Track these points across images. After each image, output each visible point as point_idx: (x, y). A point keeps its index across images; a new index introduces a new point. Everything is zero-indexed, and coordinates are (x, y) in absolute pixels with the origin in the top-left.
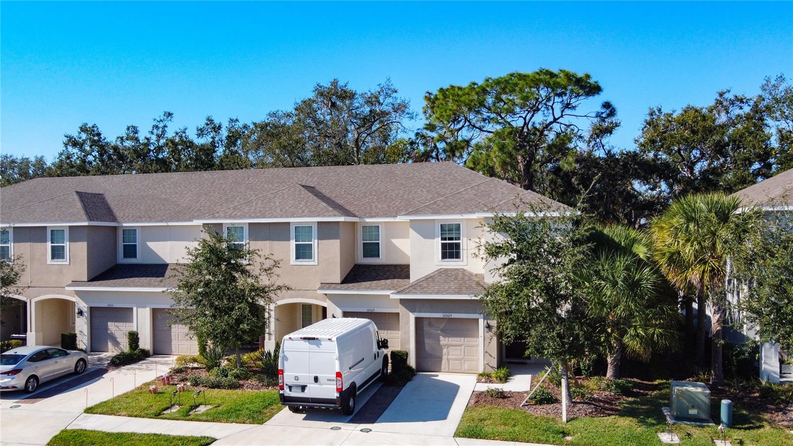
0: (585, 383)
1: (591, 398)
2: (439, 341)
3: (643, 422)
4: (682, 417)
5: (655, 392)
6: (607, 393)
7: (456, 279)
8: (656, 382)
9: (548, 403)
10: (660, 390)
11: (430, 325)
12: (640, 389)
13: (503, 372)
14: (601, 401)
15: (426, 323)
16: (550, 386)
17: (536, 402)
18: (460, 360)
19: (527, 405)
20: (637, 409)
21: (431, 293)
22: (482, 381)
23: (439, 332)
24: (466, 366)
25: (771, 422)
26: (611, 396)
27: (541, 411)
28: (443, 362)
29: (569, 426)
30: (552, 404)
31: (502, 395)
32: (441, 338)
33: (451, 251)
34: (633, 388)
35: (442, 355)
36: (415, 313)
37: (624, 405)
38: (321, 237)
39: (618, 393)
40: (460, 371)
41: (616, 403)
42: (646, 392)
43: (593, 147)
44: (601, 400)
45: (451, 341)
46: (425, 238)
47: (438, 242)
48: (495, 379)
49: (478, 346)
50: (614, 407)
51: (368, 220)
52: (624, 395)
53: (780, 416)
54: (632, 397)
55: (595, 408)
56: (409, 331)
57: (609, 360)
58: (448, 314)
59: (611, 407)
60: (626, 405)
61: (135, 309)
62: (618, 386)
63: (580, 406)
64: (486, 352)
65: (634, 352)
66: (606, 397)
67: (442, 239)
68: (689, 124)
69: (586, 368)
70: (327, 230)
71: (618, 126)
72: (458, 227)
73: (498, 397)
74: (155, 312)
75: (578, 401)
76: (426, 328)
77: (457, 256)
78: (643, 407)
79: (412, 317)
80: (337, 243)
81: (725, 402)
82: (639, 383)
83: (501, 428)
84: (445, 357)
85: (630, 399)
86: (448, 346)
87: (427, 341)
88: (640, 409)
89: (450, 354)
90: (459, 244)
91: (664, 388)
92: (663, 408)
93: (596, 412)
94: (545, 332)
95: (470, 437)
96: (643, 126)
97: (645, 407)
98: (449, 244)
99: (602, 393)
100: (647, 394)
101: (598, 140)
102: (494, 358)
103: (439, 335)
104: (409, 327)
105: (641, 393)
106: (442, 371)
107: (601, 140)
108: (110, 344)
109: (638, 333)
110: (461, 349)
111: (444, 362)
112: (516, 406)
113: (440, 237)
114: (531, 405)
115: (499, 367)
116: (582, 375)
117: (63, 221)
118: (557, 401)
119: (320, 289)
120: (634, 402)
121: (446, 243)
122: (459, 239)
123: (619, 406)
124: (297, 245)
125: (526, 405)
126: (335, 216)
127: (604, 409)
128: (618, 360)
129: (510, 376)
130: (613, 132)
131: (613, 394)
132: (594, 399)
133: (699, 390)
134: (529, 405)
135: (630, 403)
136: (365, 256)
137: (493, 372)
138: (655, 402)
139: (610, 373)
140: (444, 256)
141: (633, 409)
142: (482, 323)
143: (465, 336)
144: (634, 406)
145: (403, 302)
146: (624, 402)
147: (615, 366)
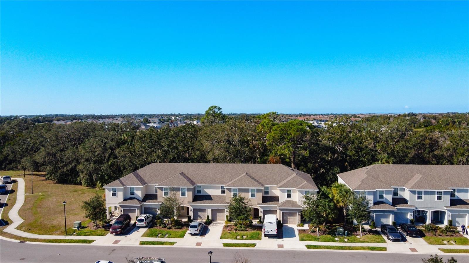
0: (321, 227)
1: (322, 230)
3: (332, 236)
4: (339, 234)
7: (291, 203)
8: (333, 225)
10: (334, 227)
12: (330, 227)
13: (302, 224)
15: (284, 213)
17: (312, 232)
18: (292, 221)
21: (286, 207)
22: (299, 227)
23: (288, 215)
24: (294, 223)
25: (354, 235)
27: (313, 234)
29: (319, 237)
30: (315, 232)
33: (289, 196)
36: (282, 211)
39: (326, 228)
40: (292, 224)
46: (283, 193)
47: (286, 194)
49: (296, 218)
50: (326, 232)
51: (266, 186)
53: (355, 233)
54: (329, 229)
56: (281, 215)
58: (290, 212)
61: (207, 209)
63: (321, 232)
64: (298, 220)
66: (324, 230)
70: (258, 191)
72: (291, 191)
73: (303, 231)
74: (212, 210)
76: (285, 215)
77: (290, 197)
78: (332, 232)
80: (261, 194)
81: (346, 232)
82: (330, 225)
83: (307, 239)
84: (289, 221)
86: (289, 218)
87: (285, 217)
92: (335, 232)
93: (323, 234)
95: (303, 241)
100: (332, 228)
102: (300, 221)
106: (288, 224)
108: (199, 218)
110: (292, 219)
112: (308, 233)
115: (301, 223)
116: (320, 224)
117: (186, 186)
119: (257, 204)
121: (288, 194)
122: (291, 193)
124: (251, 194)
126: (261, 187)
129: (304, 225)
133: (342, 229)
134: (310, 232)
135: (329, 231)
136: (265, 194)
137: (300, 225)
138: (334, 230)
140: (287, 197)
141: (330, 233)
142: (297, 213)
143: (293, 216)
145: (280, 209)
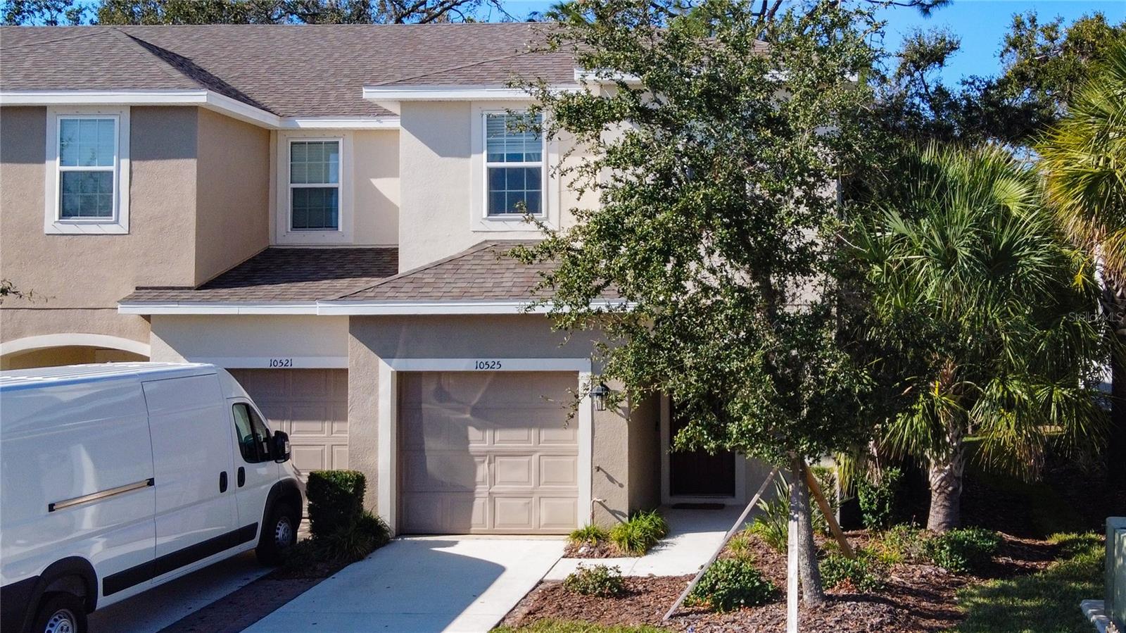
0: (869, 546)
1: (881, 583)
2: (466, 440)
5: (1055, 564)
6: (928, 569)
8: (1054, 540)
9: (750, 604)
10: (1067, 557)
11: (442, 396)
12: (1016, 557)
13: (645, 524)
14: (910, 591)
15: (429, 388)
16: (769, 557)
17: (716, 602)
18: (528, 495)
19: (688, 612)
20: (1012, 609)
21: (438, 299)
22: (580, 551)
23: (468, 416)
24: (543, 514)
26: (937, 576)
27: (726, 629)
28: (478, 503)
30: (761, 605)
31: (619, 589)
32: (473, 433)
33: (515, 191)
34: (997, 554)
35: (475, 484)
36: (395, 361)
37: (976, 600)
38: (139, 151)
39: (956, 567)
40: (523, 529)
41: (951, 597)
42: (1030, 564)
43: (906, 87)
44: (910, 589)
45: (501, 441)
47: (479, 166)
48: (615, 544)
49: (575, 453)
50: (945, 607)
51: (304, 124)
52: (973, 575)
54: (996, 578)
55: (890, 612)
56: (377, 412)
57: (935, 479)
58: (490, 361)
59: (938, 607)
60: (981, 600)
62: (957, 547)
63: (846, 608)
64: (598, 469)
65: (1000, 449)
66: (924, 580)
67: (491, 158)
68: (1088, 43)
69: (874, 507)
71: (956, 49)
73: (601, 595)
75: (842, 592)
76: (430, 407)
77: (533, 205)
78: (1027, 603)
79: (385, 372)
80: (188, 168)
82: (1011, 542)
84: (481, 490)
85: (991, 584)
86: (492, 456)
87: (434, 446)
88: (1018, 609)
89: (498, 480)
90: (538, 170)
91: (1076, 552)
92: (1084, 604)
93: (892, 623)
94: (728, 356)
96: (1002, 49)
97: (1033, 604)
98: (510, 169)
99: (914, 570)
100: (1034, 570)
101: (917, 74)
102: (621, 486)
103: (467, 423)
104: (376, 404)
105: (1017, 566)
106: (473, 529)
107: (922, 75)
109: (1009, 393)
110: (529, 463)
111: (480, 504)
112: (652, 618)
113: (485, 153)
114: (697, 613)
115: (633, 513)
116: (864, 527)
118: (779, 596)
119: (127, 301)
120: (1004, 591)
121: (503, 170)
122: (539, 158)
123: (961, 603)
124: (64, 175)
125: (682, 615)
127: (916, 613)
128: (958, 478)
129: (665, 536)
130: (947, 61)
131: (944, 571)
132: (890, 588)
134: (691, 613)
135: (992, 593)
136: (297, 225)
137: (613, 526)
138: (1059, 587)
139: (936, 517)
140: (497, 205)
141: (1000, 610)
143: (542, 426)
144: (1002, 600)
145: (359, 325)
146: (976, 592)
147: (949, 497)
